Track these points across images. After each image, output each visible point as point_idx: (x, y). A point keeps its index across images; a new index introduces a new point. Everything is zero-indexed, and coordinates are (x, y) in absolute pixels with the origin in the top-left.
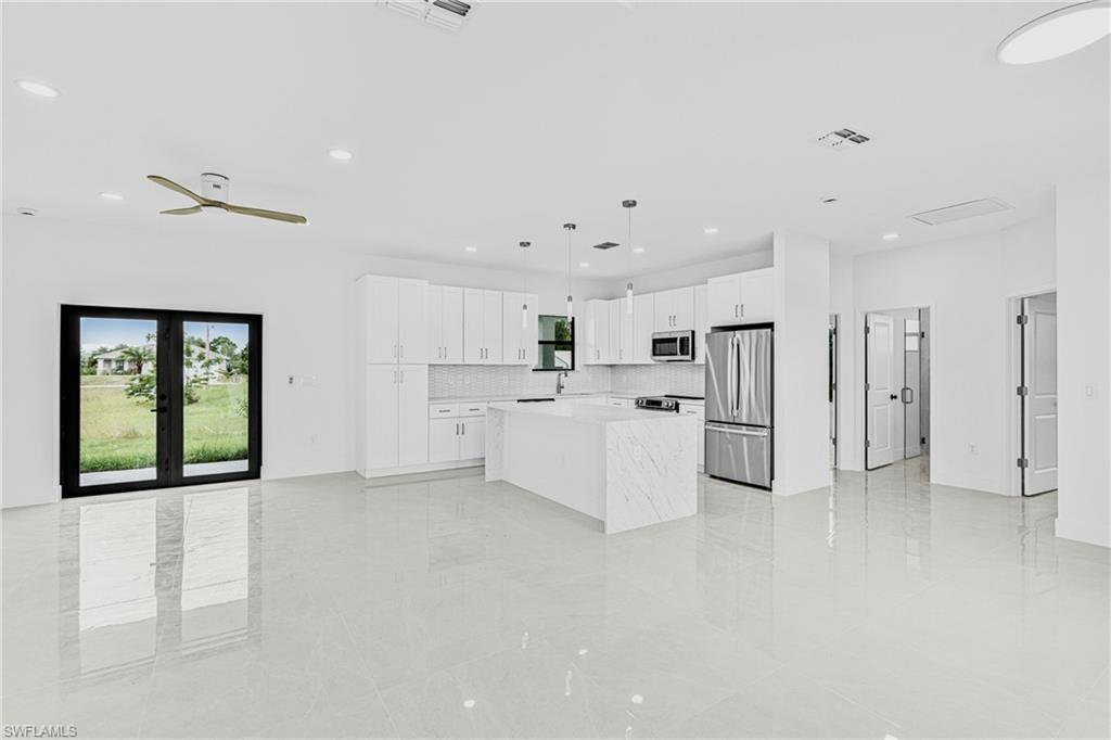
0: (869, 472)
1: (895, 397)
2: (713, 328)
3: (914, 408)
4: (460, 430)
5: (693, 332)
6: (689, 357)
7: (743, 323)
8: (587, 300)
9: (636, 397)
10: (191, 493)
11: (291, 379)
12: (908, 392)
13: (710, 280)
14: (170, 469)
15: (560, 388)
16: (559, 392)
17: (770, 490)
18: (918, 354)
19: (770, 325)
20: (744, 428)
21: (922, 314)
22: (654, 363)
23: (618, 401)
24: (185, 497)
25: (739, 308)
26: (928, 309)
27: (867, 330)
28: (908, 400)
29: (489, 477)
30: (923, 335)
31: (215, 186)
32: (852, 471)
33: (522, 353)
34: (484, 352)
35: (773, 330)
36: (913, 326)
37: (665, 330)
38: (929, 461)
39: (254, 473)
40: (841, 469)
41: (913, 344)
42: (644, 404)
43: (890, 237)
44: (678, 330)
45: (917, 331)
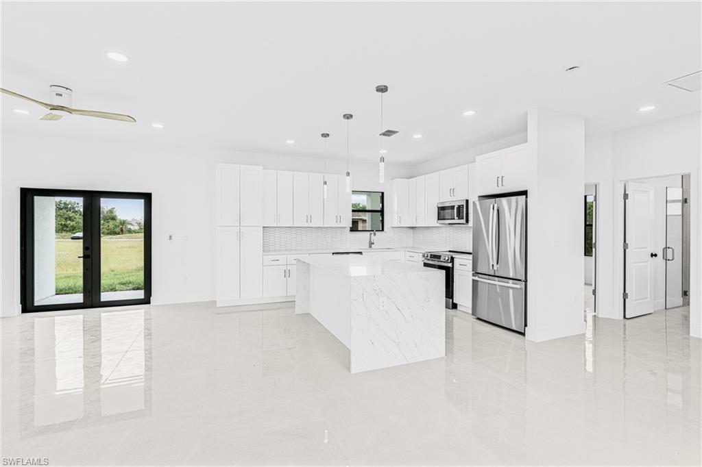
0: (627, 321)
1: (656, 255)
2: (479, 197)
3: (676, 266)
4: (287, 274)
5: (467, 201)
6: (463, 221)
7: (503, 192)
8: (392, 179)
9: (424, 252)
10: (105, 312)
11: (170, 237)
12: (669, 251)
13: (478, 158)
14: (92, 296)
15: (371, 244)
16: (370, 247)
17: (523, 334)
18: (681, 217)
19: (525, 193)
20: (511, 281)
21: (685, 180)
22: (438, 225)
23: (411, 254)
24: (103, 315)
25: (500, 179)
26: (689, 175)
27: (626, 196)
28: (669, 257)
29: (298, 310)
30: (685, 201)
31: (57, 94)
32: (610, 319)
33: (338, 219)
34: (309, 218)
35: (527, 197)
36: (676, 194)
37: (448, 200)
38: (689, 312)
39: (146, 301)
40: (600, 316)
41: (676, 209)
42: (429, 258)
43: (647, 109)
44: (456, 200)
45: (681, 198)
